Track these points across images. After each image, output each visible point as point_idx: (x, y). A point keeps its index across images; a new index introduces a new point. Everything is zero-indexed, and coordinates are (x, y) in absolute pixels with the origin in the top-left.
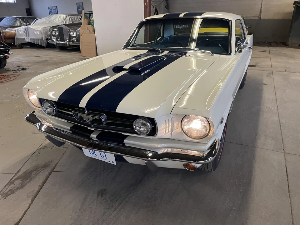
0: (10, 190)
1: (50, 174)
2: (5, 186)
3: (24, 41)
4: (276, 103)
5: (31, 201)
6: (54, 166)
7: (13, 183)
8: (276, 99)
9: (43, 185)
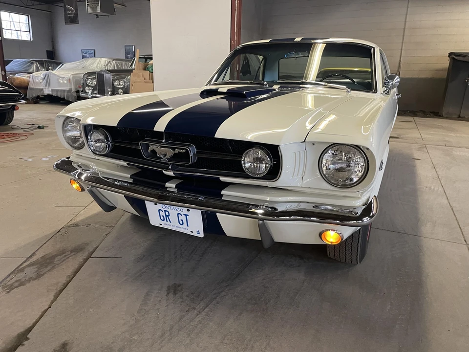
0: (17, 281)
1: (86, 260)
2: (9, 275)
3: (42, 92)
4: (439, 182)
5: (54, 296)
6: (91, 250)
7: (22, 270)
8: (438, 177)
9: (74, 275)
